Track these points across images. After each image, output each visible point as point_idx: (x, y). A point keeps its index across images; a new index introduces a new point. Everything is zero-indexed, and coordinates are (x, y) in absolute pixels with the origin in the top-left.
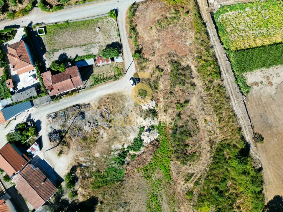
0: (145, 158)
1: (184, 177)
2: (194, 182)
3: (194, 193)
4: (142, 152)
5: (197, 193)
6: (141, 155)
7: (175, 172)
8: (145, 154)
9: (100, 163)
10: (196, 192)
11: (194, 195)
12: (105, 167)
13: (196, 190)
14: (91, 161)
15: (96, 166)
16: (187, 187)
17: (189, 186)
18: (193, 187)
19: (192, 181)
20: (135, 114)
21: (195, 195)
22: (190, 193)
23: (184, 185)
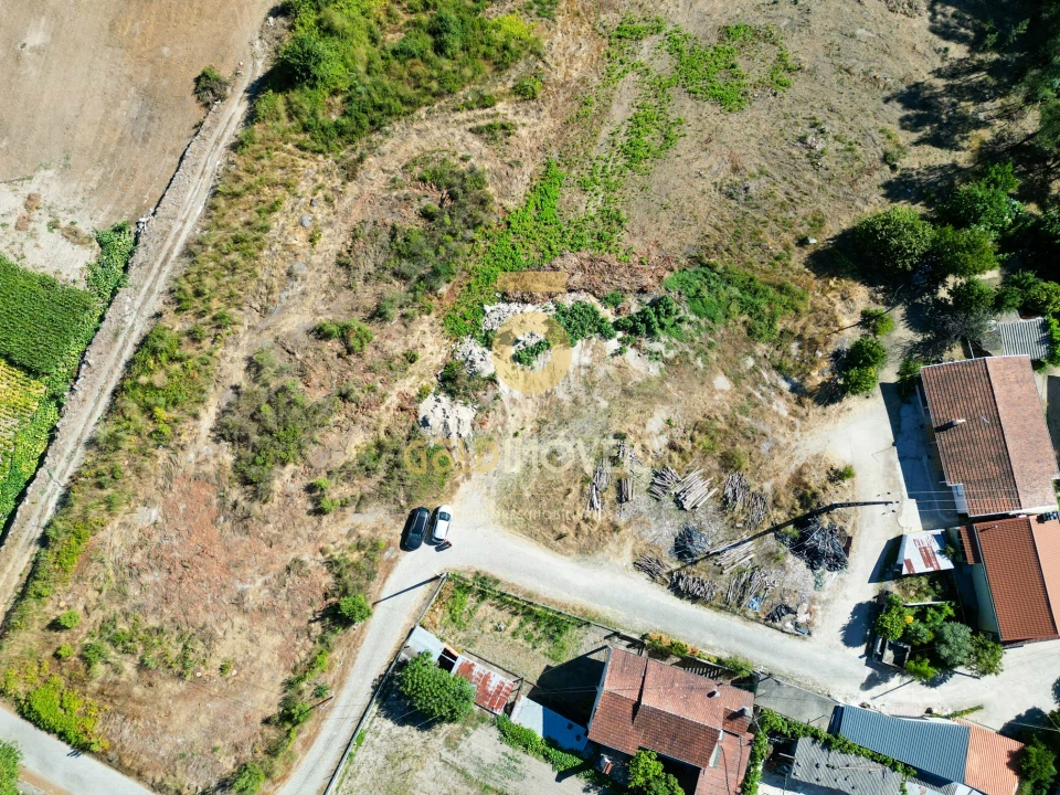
0: (581, 273)
1: (507, 143)
2: (488, 110)
3: (510, 84)
4: (574, 294)
5: (504, 80)
6: (585, 291)
7: (523, 174)
8: (571, 284)
9: (730, 354)
10: (504, 84)
11: (514, 80)
12: (720, 331)
13: (500, 88)
14: (754, 380)
15: (748, 354)
16: (517, 113)
17: (510, 112)
18: (501, 100)
19: (492, 116)
20: (510, 417)
21: (514, 76)
22: (522, 93)
23: (524, 125)
